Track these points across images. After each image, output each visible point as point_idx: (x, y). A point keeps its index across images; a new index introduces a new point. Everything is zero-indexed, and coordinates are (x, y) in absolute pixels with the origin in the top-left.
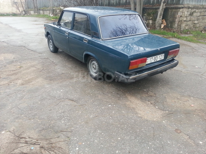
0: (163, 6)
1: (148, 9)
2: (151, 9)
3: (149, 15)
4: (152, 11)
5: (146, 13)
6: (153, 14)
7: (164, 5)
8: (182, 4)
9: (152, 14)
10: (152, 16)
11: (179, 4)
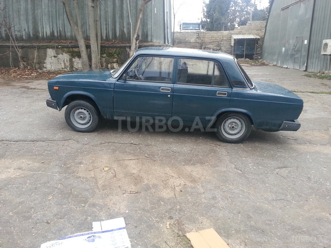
0: (136, 44)
1: (108, 47)
2: (113, 47)
3: (111, 55)
4: (116, 51)
5: (105, 53)
6: (118, 55)
7: (137, 42)
8: (151, 42)
9: (115, 55)
10: (116, 58)
11: (148, 42)
